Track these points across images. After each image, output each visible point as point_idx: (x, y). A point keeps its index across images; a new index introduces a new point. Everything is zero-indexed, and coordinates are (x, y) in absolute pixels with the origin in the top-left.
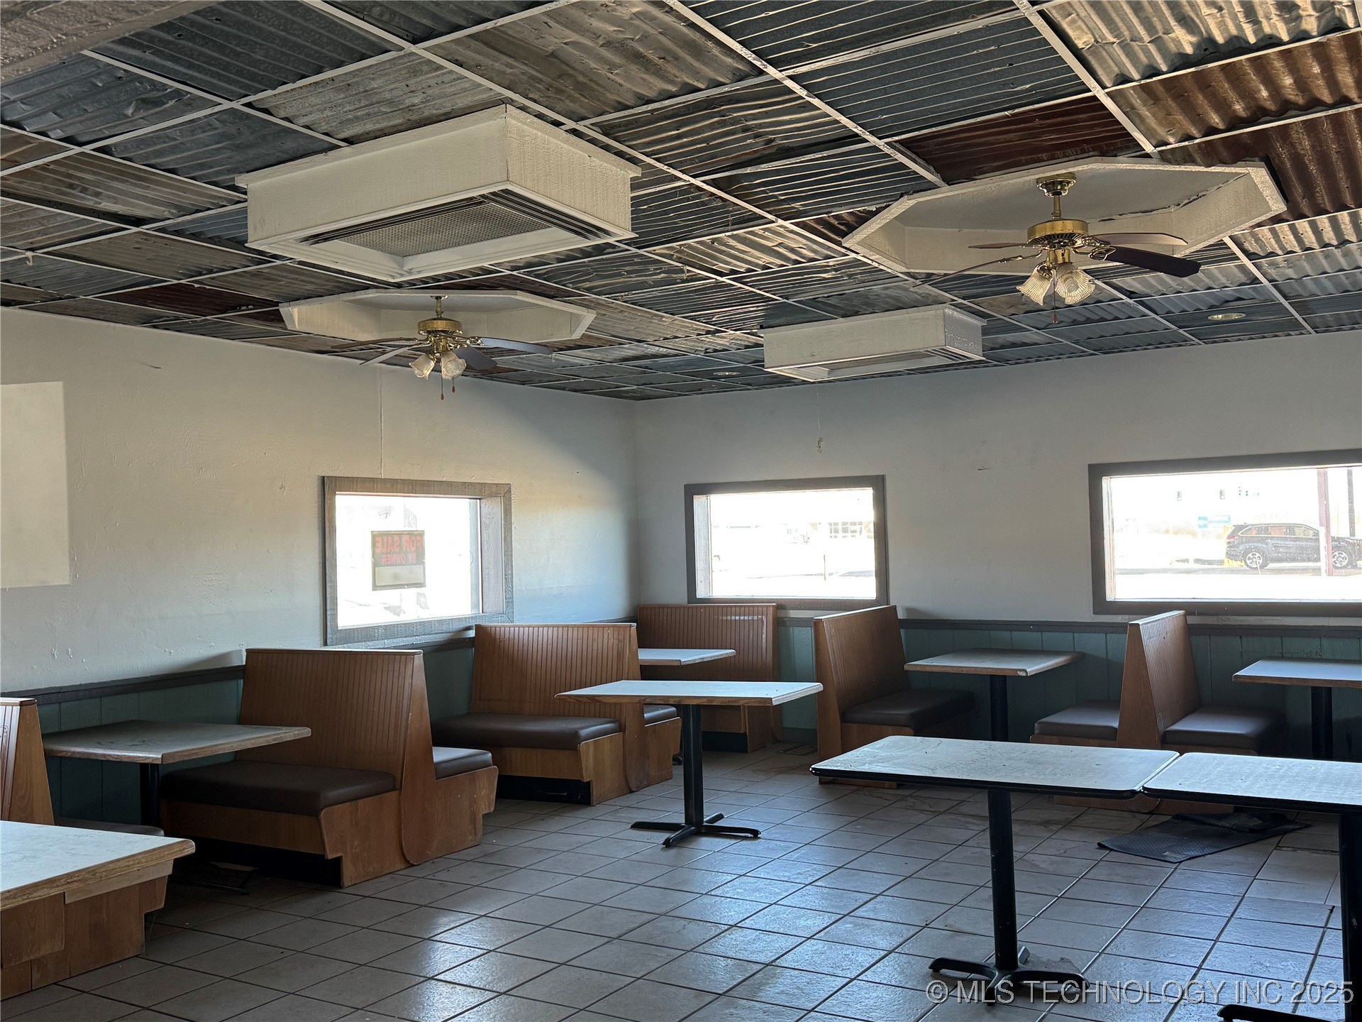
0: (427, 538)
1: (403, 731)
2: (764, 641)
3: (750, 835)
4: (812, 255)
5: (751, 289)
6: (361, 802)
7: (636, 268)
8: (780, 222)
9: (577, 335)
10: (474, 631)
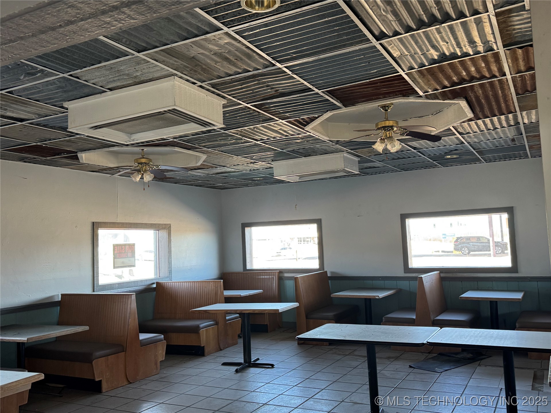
0: (136, 246)
1: (127, 326)
2: (274, 286)
3: (270, 366)
4: (293, 133)
5: (269, 146)
6: (109, 357)
7: (223, 138)
8: (281, 121)
9: (199, 164)
10: (156, 285)
